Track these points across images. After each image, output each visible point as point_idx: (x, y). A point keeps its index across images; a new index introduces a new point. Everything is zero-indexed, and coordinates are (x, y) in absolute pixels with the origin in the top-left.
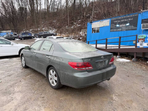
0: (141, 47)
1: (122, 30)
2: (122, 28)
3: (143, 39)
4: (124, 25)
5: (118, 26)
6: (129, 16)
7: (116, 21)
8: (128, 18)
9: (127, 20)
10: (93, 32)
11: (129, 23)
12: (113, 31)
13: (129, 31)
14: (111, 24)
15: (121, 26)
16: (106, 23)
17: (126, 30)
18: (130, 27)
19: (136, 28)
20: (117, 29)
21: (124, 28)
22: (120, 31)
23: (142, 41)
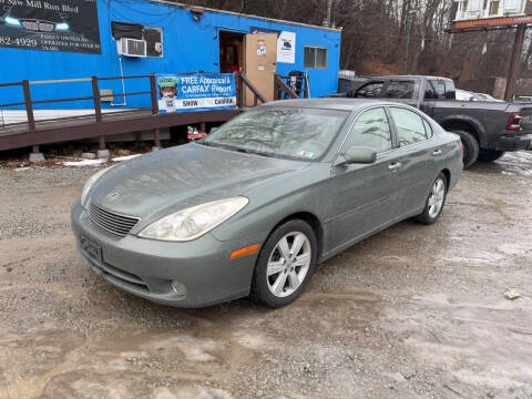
0: (170, 110)
1: (39, 47)
2: (38, 39)
3: (172, 89)
4: (48, 27)
5: (12, 21)
9: (57, 8)
11: (67, 21)
13: (71, 55)
15: (30, 26)
17: (61, 49)
18: (73, 38)
19: (97, 46)
20: (13, 39)
21: (48, 40)
22: (32, 48)
23: (171, 93)
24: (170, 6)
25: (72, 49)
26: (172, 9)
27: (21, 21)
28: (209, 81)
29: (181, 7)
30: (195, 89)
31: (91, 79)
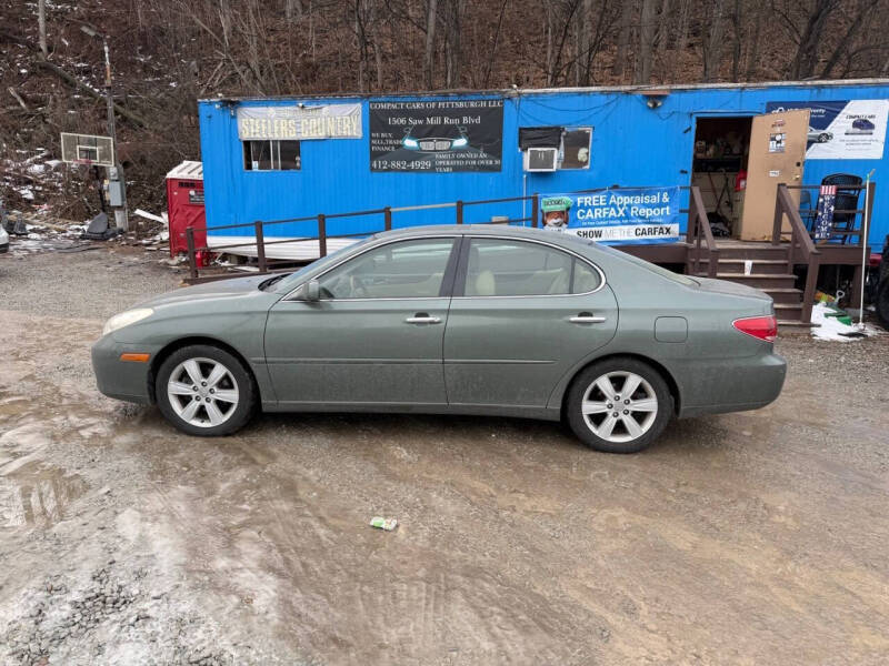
1: (433, 169)
2: (433, 160)
3: (561, 214)
4: (445, 145)
5: (410, 143)
6: (461, 105)
7: (402, 121)
8: (458, 113)
9: (457, 121)
10: (255, 164)
11: (467, 135)
12: (389, 170)
13: (467, 175)
14: (372, 131)
15: (427, 146)
16: (340, 120)
17: (456, 169)
18: (470, 155)
19: (497, 162)
20: (409, 162)
21: (443, 160)
22: (426, 171)
23: (559, 220)
24: (609, 93)
25: (467, 169)
26: (613, 97)
27: (419, 142)
28: (626, 200)
29: (627, 93)
30: (598, 213)
31: (455, 204)
